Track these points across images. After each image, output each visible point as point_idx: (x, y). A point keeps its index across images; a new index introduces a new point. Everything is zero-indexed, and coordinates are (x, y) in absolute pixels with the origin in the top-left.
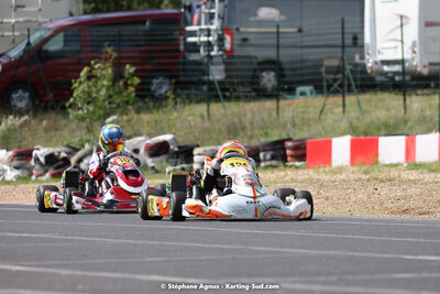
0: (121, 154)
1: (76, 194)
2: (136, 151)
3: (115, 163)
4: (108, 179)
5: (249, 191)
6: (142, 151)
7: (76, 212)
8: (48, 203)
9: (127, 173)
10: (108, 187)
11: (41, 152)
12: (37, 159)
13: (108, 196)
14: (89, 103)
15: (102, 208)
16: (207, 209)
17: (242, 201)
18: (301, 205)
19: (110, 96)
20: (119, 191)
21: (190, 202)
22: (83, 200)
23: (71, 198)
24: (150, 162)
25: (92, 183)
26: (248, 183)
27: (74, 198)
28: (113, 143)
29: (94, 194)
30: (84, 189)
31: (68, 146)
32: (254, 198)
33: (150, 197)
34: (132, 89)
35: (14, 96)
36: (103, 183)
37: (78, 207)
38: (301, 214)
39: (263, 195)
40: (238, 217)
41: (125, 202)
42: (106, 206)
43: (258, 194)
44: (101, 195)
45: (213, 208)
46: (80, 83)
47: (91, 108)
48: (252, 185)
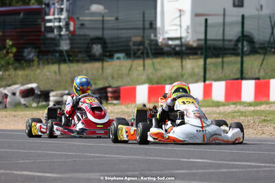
1: (56, 124)
3: (84, 102)
4: (79, 114)
5: (197, 122)
7: (56, 137)
8: (35, 132)
9: (93, 109)
13: (80, 126)
15: (75, 134)
16: (167, 136)
17: (193, 130)
18: (236, 133)
21: (154, 130)
22: (61, 128)
26: (197, 117)
27: (55, 127)
30: (61, 120)
32: (202, 127)
33: (120, 126)
36: (75, 117)
37: (58, 133)
38: (236, 140)
39: (208, 126)
40: (191, 141)
41: (92, 130)
42: (78, 133)
43: (205, 125)
45: (171, 135)
48: (200, 117)
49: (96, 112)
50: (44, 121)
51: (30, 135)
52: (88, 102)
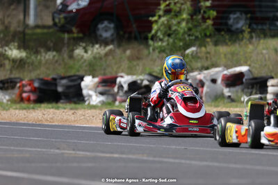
0: (181, 82)
1: (138, 118)
2: (214, 81)
3: (175, 91)
4: (169, 105)
6: (219, 81)
7: (138, 135)
8: (113, 127)
9: (186, 100)
10: (169, 112)
11: (124, 80)
12: (121, 87)
13: (168, 121)
14: (169, 35)
15: (161, 131)
19: (190, 29)
20: (178, 117)
22: (144, 124)
23: (134, 122)
24: (227, 92)
25: (153, 109)
27: (137, 122)
28: (175, 73)
29: (155, 118)
30: (146, 114)
31: (150, 74)
33: (229, 124)
34: (210, 22)
35: (100, 26)
36: (164, 109)
37: (140, 129)
41: (184, 126)
42: (166, 130)
44: (162, 119)
46: (160, 17)
47: (171, 40)
49: (190, 104)
50: (125, 114)
51: (108, 131)
52: (179, 90)
